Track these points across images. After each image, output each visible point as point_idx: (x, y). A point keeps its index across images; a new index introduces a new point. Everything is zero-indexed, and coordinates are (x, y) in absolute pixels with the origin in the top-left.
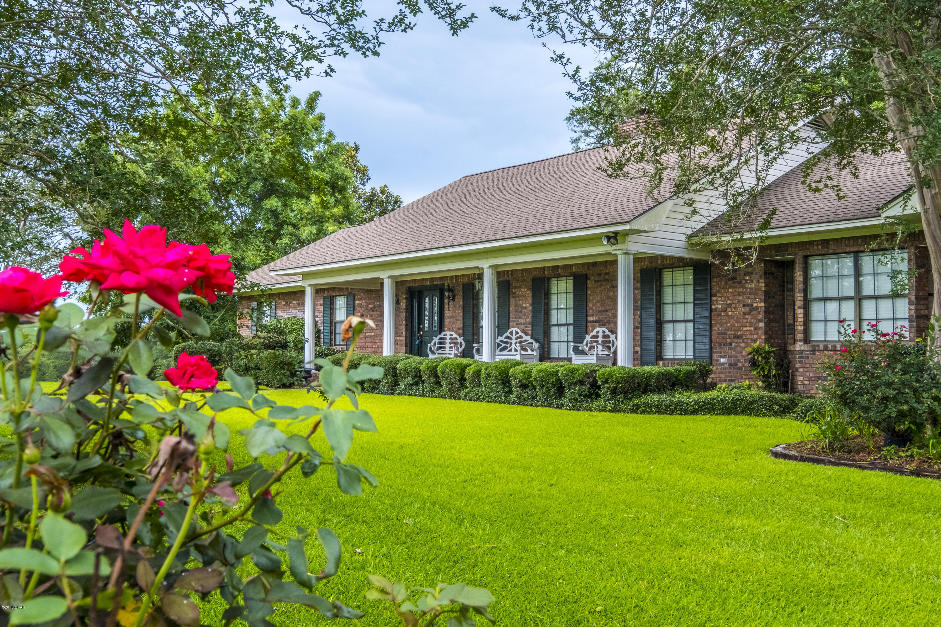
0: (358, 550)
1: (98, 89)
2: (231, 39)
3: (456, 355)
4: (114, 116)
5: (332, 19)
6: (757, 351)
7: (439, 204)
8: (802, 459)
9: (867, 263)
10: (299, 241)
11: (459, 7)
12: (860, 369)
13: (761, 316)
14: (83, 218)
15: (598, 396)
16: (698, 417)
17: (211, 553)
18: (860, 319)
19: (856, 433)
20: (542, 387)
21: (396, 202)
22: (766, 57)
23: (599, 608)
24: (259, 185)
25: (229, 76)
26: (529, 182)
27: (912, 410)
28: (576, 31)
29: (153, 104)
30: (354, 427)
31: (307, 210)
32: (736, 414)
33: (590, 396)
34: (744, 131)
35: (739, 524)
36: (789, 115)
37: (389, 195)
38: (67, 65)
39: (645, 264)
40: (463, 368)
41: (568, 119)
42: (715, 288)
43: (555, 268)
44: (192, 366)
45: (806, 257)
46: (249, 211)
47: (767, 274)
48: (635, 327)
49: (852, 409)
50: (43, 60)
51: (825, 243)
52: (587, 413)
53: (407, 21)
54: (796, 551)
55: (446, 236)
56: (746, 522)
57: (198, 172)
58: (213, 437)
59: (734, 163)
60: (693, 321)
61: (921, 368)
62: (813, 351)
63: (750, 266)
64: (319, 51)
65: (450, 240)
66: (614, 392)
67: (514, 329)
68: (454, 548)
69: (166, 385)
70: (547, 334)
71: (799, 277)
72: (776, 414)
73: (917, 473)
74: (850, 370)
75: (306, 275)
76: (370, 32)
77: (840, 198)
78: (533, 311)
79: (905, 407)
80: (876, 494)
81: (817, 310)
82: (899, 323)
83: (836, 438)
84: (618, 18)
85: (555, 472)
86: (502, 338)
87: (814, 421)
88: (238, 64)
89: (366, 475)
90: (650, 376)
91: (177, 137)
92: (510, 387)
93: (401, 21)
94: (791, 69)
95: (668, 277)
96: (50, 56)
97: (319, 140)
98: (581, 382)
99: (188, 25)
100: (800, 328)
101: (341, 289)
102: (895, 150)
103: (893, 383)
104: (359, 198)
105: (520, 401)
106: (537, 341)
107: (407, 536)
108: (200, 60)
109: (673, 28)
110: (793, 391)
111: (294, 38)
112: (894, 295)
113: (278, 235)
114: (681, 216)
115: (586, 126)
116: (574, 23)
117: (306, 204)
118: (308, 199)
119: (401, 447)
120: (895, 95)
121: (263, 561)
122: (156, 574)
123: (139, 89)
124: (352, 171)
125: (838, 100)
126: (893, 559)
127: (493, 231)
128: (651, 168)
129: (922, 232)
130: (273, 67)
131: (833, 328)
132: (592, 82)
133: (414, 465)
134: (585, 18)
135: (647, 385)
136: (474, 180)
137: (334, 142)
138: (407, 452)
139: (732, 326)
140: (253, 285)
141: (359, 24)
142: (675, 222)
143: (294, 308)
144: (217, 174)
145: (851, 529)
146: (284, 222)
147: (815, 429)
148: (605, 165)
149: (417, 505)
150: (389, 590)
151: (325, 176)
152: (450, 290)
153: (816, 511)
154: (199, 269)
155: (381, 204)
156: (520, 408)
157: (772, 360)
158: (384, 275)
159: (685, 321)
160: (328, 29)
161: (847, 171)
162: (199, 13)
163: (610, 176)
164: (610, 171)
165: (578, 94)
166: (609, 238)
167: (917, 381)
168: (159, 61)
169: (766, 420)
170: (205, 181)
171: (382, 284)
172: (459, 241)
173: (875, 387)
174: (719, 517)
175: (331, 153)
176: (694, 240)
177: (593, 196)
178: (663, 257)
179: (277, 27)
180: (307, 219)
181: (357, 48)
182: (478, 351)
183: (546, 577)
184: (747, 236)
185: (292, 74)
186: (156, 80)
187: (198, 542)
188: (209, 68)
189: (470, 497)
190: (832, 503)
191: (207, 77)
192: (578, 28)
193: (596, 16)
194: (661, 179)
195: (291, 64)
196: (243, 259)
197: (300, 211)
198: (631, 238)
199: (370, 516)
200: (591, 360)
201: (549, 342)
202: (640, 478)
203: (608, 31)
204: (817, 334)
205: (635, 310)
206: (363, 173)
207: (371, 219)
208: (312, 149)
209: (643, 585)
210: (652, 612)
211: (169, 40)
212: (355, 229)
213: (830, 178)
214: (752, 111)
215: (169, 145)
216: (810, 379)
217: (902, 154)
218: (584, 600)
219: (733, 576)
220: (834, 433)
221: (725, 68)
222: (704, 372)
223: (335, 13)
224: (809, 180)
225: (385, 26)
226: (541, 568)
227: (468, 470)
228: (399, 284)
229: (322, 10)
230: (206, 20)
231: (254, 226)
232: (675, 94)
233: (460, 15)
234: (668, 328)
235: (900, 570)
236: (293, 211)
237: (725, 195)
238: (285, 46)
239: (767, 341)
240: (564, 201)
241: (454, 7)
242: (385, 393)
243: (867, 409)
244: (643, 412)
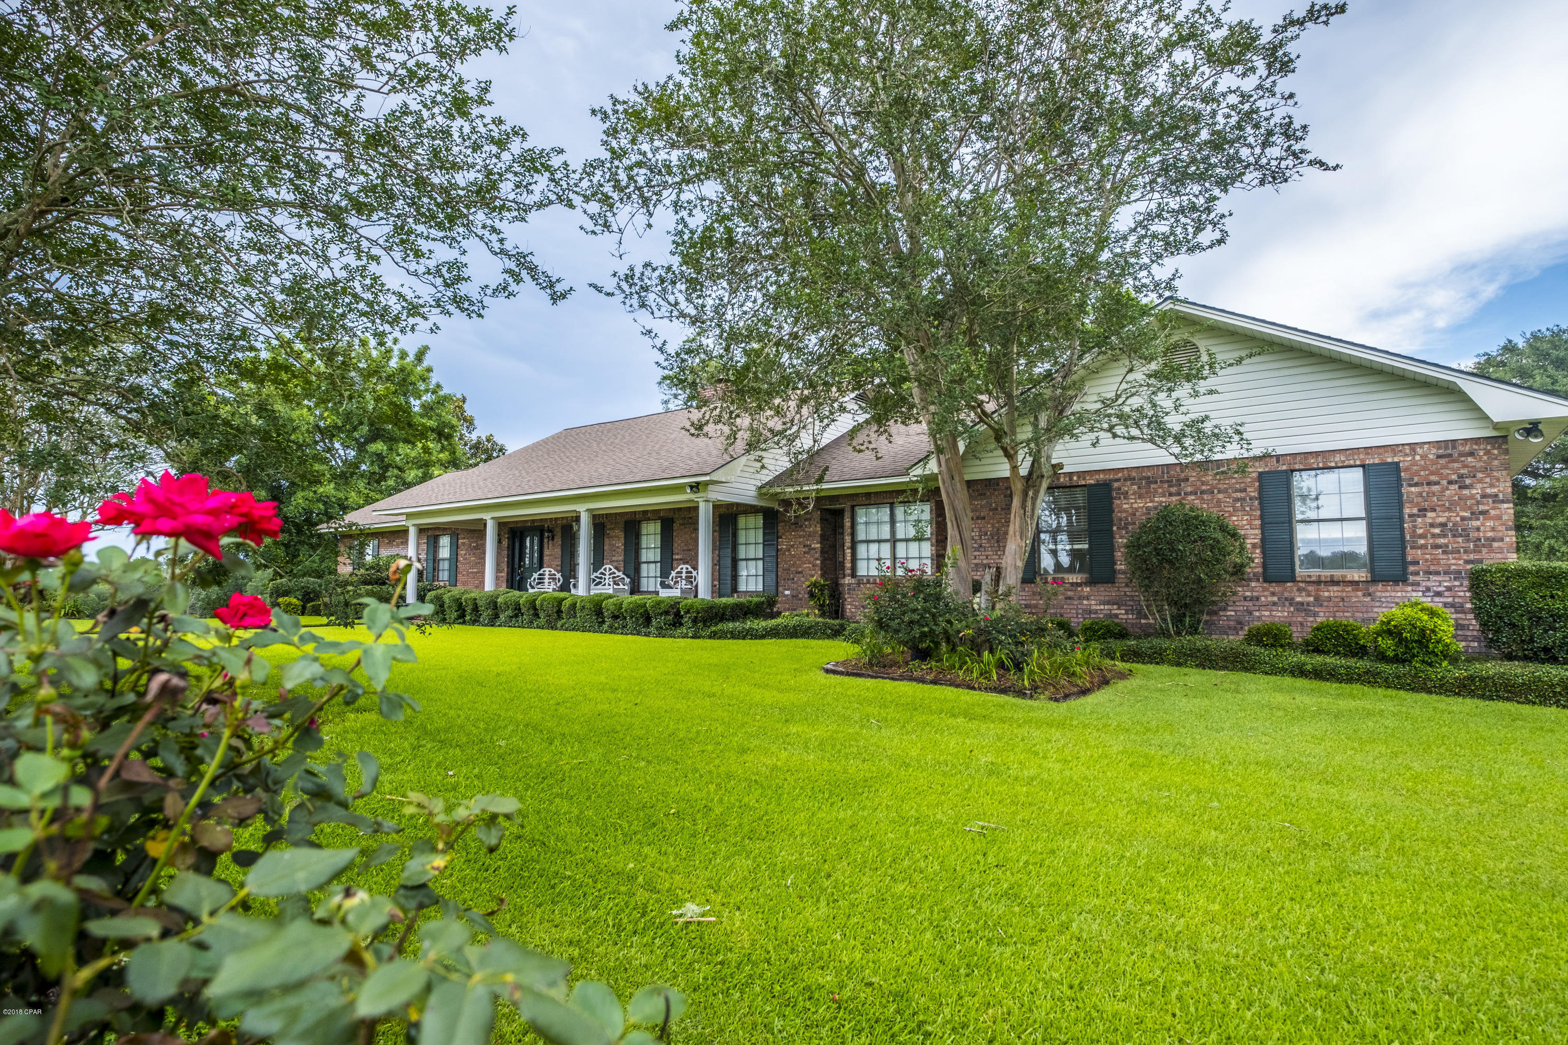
0: (451, 773)
1: (192, 330)
2: (336, 293)
3: (554, 590)
4: (207, 358)
5: (439, 281)
6: (815, 585)
7: (540, 453)
8: (848, 674)
9: (900, 511)
10: (404, 483)
11: (558, 281)
12: (893, 598)
13: (818, 555)
14: (169, 457)
15: (681, 624)
16: (765, 641)
17: (251, 781)
18: (894, 558)
19: (890, 651)
20: (632, 617)
21: (500, 450)
22: (822, 340)
23: (673, 811)
24: (365, 429)
25: (333, 328)
26: (623, 436)
27: (931, 631)
28: (663, 309)
29: (252, 349)
30: (394, 659)
31: (413, 454)
32: (797, 637)
33: (674, 625)
34: (803, 401)
35: (794, 730)
36: (839, 390)
37: (495, 443)
38: (158, 305)
39: (723, 510)
40: (560, 601)
41: (660, 383)
42: (781, 531)
43: (645, 512)
44: (245, 605)
45: (853, 507)
46: (353, 453)
47: (823, 520)
48: (714, 565)
49: (886, 631)
50: (130, 298)
51: (868, 495)
52: (671, 640)
53: (510, 289)
54: (840, 751)
55: (547, 482)
56: (800, 729)
57: (302, 415)
58: (250, 672)
59: (795, 428)
60: (763, 559)
61: (938, 597)
62: (859, 584)
63: (807, 513)
64: (425, 310)
65: (550, 486)
66: (695, 621)
67: (608, 566)
68: (544, 765)
69: (216, 623)
70: (637, 570)
71: (847, 524)
72: (829, 637)
73: (934, 682)
74: (885, 600)
75: (409, 516)
76: (475, 296)
77: (878, 458)
78: (625, 550)
79: (926, 629)
80: (903, 701)
81: (862, 550)
82: (924, 561)
83: (874, 656)
84: (700, 301)
85: (640, 692)
86: (597, 574)
87: (857, 642)
88: (343, 315)
89: (410, 702)
90: (726, 607)
91: (276, 382)
92: (603, 618)
93: (505, 289)
94: (841, 351)
95: (742, 521)
96: (139, 296)
97: (427, 391)
98: (666, 613)
99: (291, 277)
100: (848, 565)
101: (445, 529)
102: (918, 422)
103: (917, 609)
104: (466, 445)
105: (612, 630)
106: (628, 576)
107: (500, 757)
108: (303, 310)
109: (745, 313)
110: (843, 618)
111: (400, 296)
112: (919, 539)
113: (383, 477)
114: (752, 470)
115: (674, 390)
116: (662, 303)
117: (412, 449)
118: (414, 444)
119: (498, 674)
120: (917, 380)
121: (309, 786)
122: (187, 804)
123: (237, 333)
124: (459, 420)
125: (877, 381)
126: (914, 753)
127: (590, 479)
128: (726, 430)
129: (938, 489)
130: (378, 321)
131: (874, 564)
132: (678, 354)
133: (510, 691)
134: (671, 299)
135: (723, 614)
136: (573, 433)
137: (441, 393)
138: (504, 679)
139: (795, 563)
140: (351, 525)
141: (464, 289)
142: (747, 475)
143: (398, 546)
144: (322, 418)
145: (883, 731)
146: (389, 465)
147: (857, 649)
148: (688, 425)
149: (510, 728)
150: (426, 804)
151: (432, 423)
152: (550, 531)
153: (856, 717)
154: (242, 515)
155: (486, 451)
156: (612, 636)
157: (826, 592)
158: (487, 516)
159: (756, 559)
160: (434, 291)
161: (883, 438)
162: (303, 265)
163: (693, 435)
164: (693, 431)
165: (665, 364)
166: (692, 487)
167: (935, 608)
168: (259, 308)
169: (820, 642)
170: (308, 424)
171: (485, 525)
172: (559, 487)
173: (904, 613)
174: (779, 726)
175: (438, 403)
176: (764, 490)
177: (679, 450)
178: (738, 504)
179: (383, 285)
180: (413, 463)
181: (463, 310)
182: (575, 586)
183: (627, 786)
184: (806, 488)
185: (397, 329)
186: (255, 326)
187: (238, 771)
188: (312, 318)
189: (561, 718)
190: (870, 710)
191: (310, 326)
192: (665, 308)
193: (681, 298)
194: (735, 439)
195: (396, 320)
196: (346, 499)
197: (406, 455)
198: (711, 487)
199: (464, 740)
200: (676, 593)
201: (639, 578)
202: (714, 695)
203: (693, 312)
204: (862, 570)
205: (713, 550)
206: (470, 423)
207: (476, 465)
208: (420, 398)
209: (712, 787)
210: (718, 811)
211: (270, 288)
212: (460, 473)
213: (870, 442)
214: (812, 386)
215: (269, 389)
216: (856, 607)
217: (924, 426)
218: (660, 804)
219: (788, 775)
220: (872, 652)
221: (789, 348)
222: (771, 603)
223: (441, 276)
224: (855, 443)
225: (489, 292)
226: (624, 778)
227: (560, 694)
228: (502, 525)
229: (429, 273)
230: (310, 272)
231: (358, 468)
232: (746, 368)
233: (559, 288)
234: (742, 564)
235: (919, 761)
236: (399, 455)
237: (788, 454)
238: (390, 303)
239: (822, 576)
240: (654, 454)
241: (554, 280)
242: (486, 625)
243: (897, 631)
244: (720, 638)
